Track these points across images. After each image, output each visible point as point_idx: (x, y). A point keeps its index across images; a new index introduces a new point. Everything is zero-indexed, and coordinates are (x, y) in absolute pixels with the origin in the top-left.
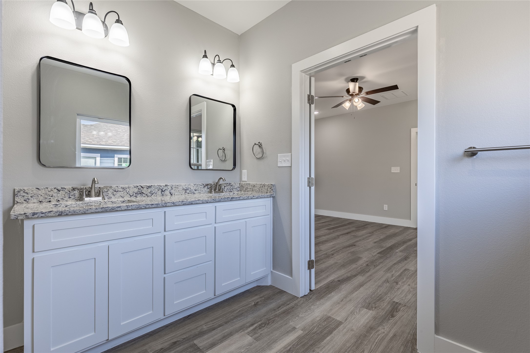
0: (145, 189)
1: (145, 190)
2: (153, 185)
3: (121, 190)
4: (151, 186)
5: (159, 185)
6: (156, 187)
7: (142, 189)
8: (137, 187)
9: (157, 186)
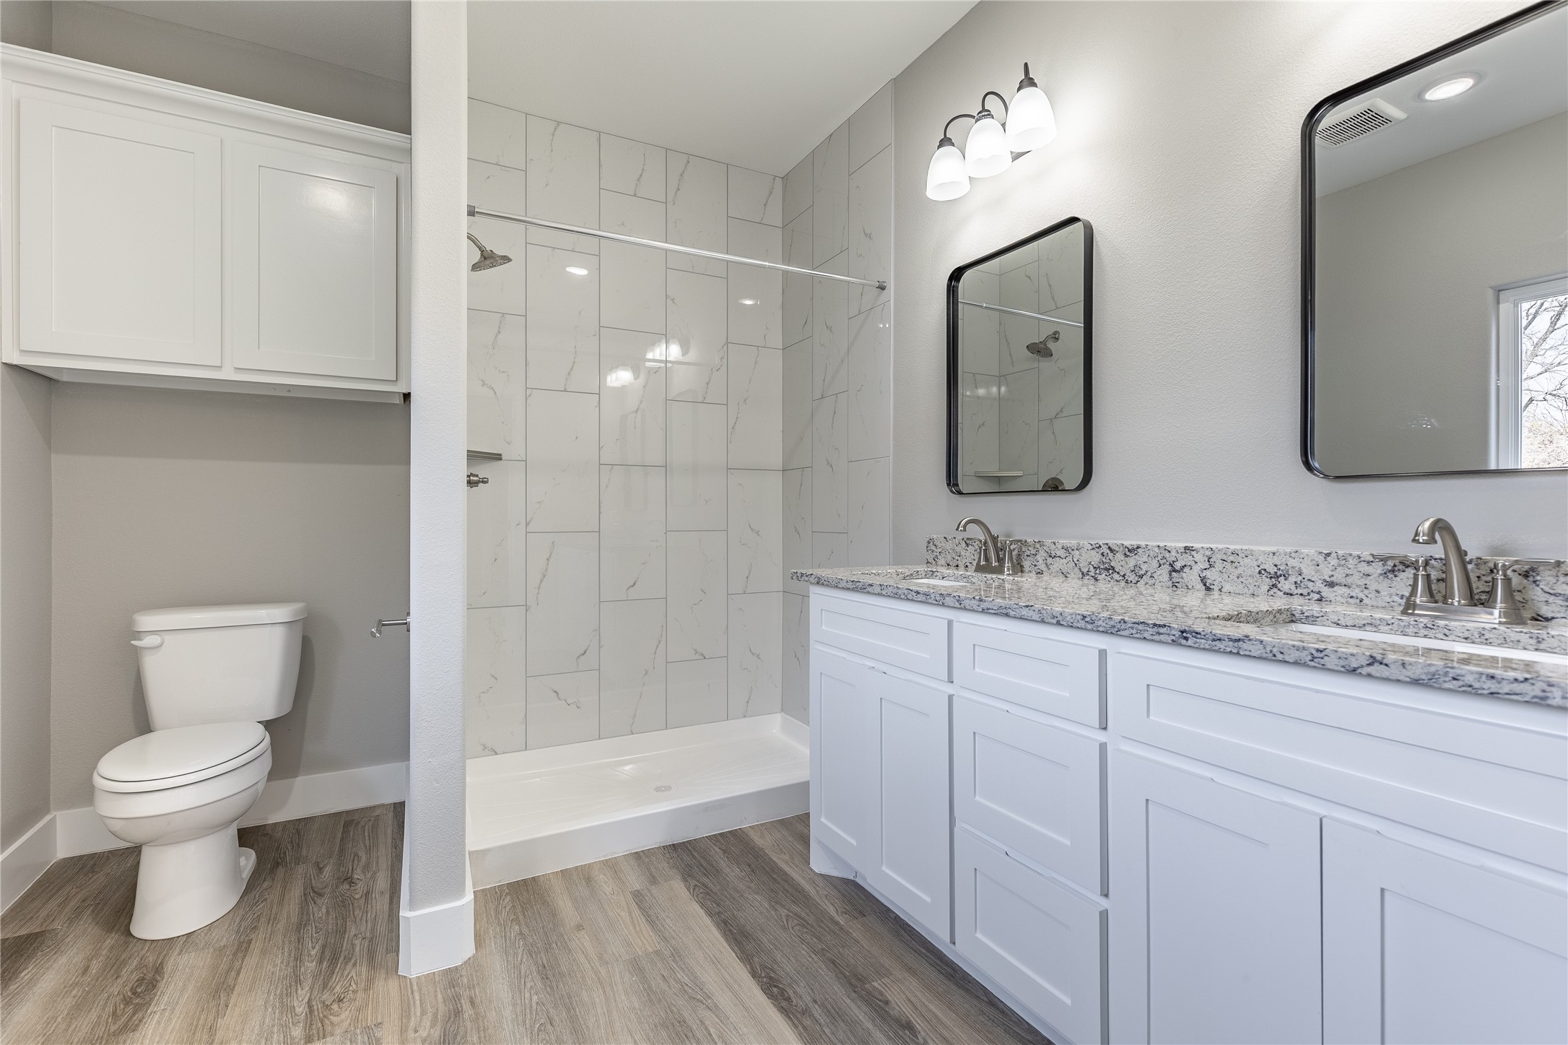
0: (1120, 556)
1: (1118, 561)
2: (1143, 544)
3: (1061, 553)
4: (1138, 548)
5: (1162, 544)
6: (1152, 554)
7: (1111, 555)
8: (1098, 548)
9: (1157, 550)
